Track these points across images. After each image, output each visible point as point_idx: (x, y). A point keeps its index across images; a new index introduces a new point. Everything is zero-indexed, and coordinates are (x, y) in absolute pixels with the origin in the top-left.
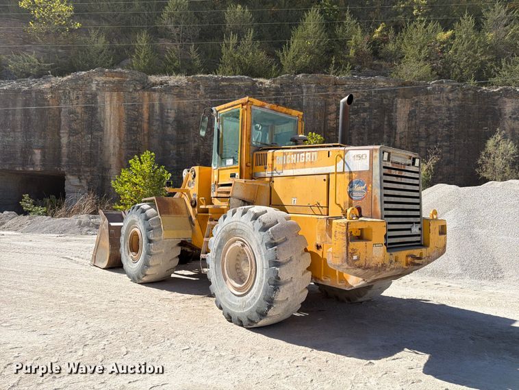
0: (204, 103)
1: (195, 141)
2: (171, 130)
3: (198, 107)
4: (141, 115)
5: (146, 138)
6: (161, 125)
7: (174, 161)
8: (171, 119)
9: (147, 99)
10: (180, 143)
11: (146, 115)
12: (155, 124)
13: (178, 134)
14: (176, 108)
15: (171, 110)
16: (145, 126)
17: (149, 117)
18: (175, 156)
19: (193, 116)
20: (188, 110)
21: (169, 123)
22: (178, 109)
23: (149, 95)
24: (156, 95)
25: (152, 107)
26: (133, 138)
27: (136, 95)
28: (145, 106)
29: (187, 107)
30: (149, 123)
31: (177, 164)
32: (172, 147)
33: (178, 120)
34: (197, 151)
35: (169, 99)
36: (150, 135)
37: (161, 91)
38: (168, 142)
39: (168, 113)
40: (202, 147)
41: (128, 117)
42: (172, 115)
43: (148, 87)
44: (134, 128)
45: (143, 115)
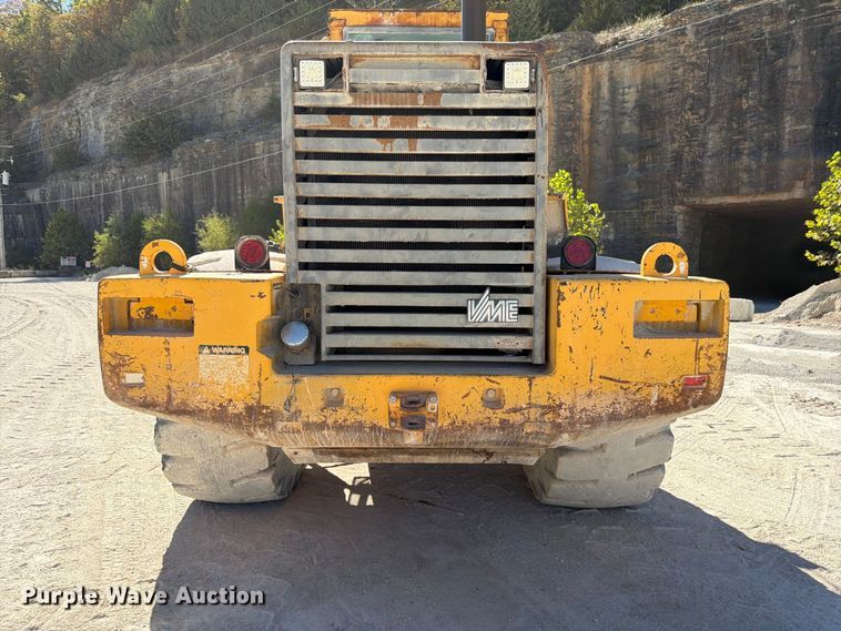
0: (694, 59)
1: (673, 140)
2: (628, 127)
3: (680, 71)
4: (579, 108)
5: (586, 147)
6: (611, 119)
7: (634, 183)
8: (630, 106)
9: (588, 77)
10: (645, 147)
11: (587, 107)
12: (601, 119)
13: (641, 130)
14: (639, 81)
15: (629, 87)
16: (585, 126)
17: (592, 110)
18: (638, 174)
19: (671, 90)
20: (660, 80)
21: (625, 114)
22: (643, 84)
23: (592, 70)
24: (604, 67)
25: (597, 88)
26: (567, 151)
27: (572, 74)
28: (586, 91)
29: (660, 76)
30: (591, 120)
31: (640, 187)
32: (630, 157)
33: (642, 105)
34: (678, 158)
35: (627, 69)
36: (592, 141)
37: (613, 57)
38: (623, 149)
39: (623, 94)
40: (687, 149)
41: (559, 117)
42: (631, 97)
43: (592, 54)
44: (569, 134)
45: (581, 107)
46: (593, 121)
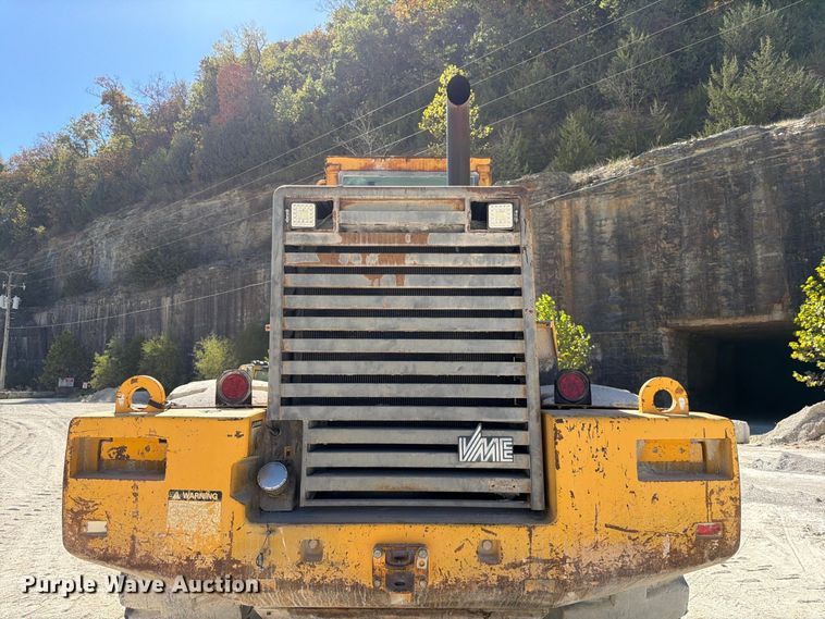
0: (664, 195)
1: (652, 266)
2: (607, 255)
3: (653, 204)
4: (559, 238)
5: (569, 275)
6: (590, 248)
7: (617, 306)
8: (608, 236)
9: (566, 211)
10: (623, 274)
11: (566, 238)
12: (580, 248)
13: (620, 258)
14: (614, 214)
15: (606, 220)
16: (566, 254)
17: (571, 240)
18: (620, 297)
19: (645, 222)
20: (634, 214)
21: (604, 243)
22: (618, 216)
23: (570, 205)
24: (580, 203)
25: (575, 221)
26: (550, 276)
27: (551, 208)
28: (565, 224)
29: (634, 209)
30: (571, 249)
31: (623, 310)
32: (612, 282)
33: (619, 235)
34: (657, 283)
35: (602, 204)
36: (573, 269)
37: (588, 193)
38: (604, 275)
39: (600, 226)
40: (665, 275)
41: (541, 246)
42: (608, 228)
43: (569, 191)
44: (551, 261)
45: (562, 238)
46: (573, 249)
